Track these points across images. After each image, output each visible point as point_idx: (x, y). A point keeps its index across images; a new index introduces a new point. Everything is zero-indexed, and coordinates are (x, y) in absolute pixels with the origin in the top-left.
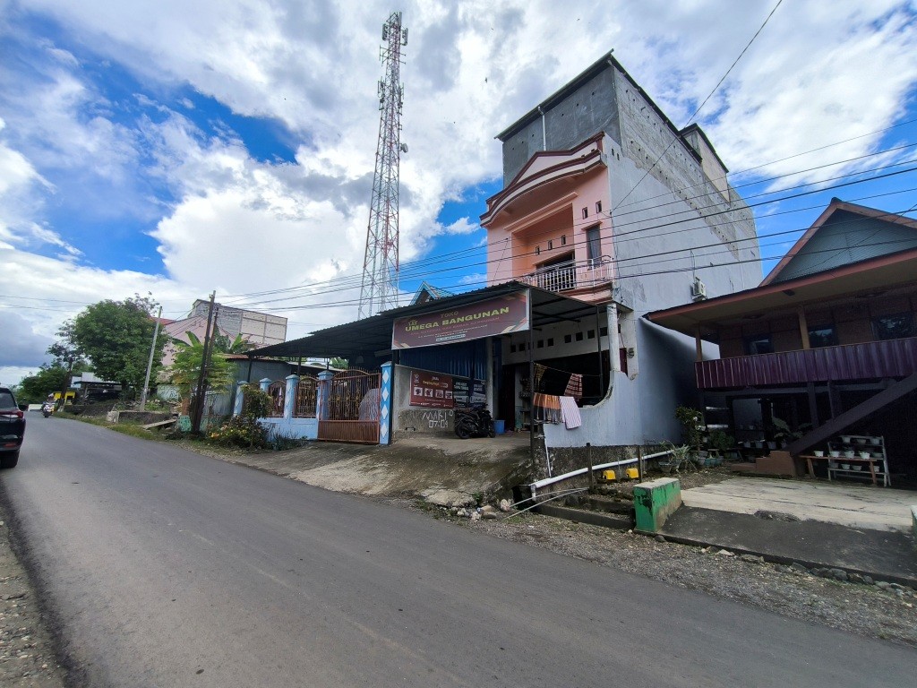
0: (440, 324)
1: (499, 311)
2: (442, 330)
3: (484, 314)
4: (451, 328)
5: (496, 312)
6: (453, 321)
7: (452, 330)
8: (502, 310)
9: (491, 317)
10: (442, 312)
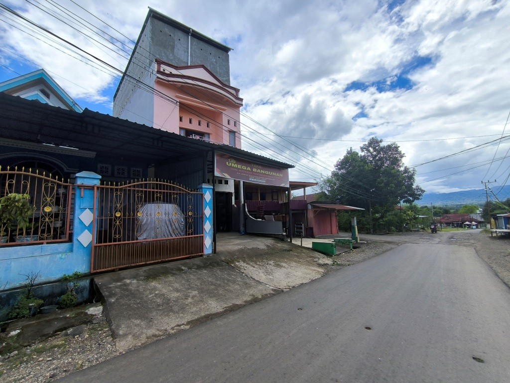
0: (252, 169)
2: (252, 173)
4: (258, 175)
6: (259, 171)
8: (280, 175)
9: (276, 176)
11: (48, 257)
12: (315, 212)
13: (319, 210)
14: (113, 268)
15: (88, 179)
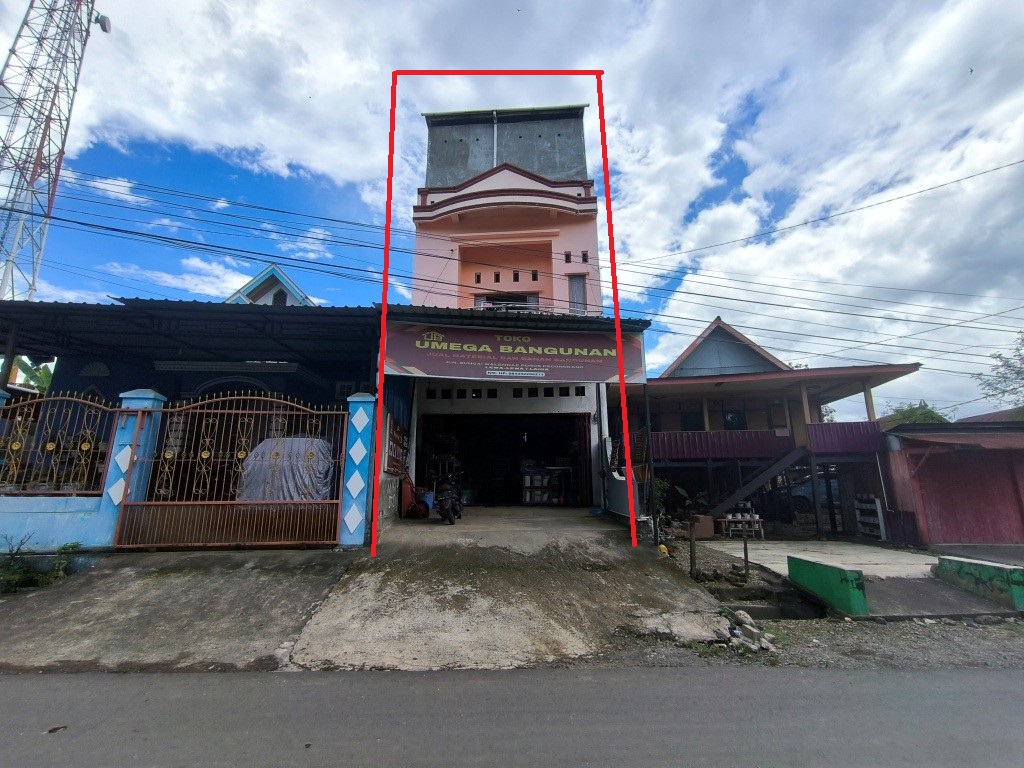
0: (496, 349)
1: (602, 352)
2: (498, 358)
3: (577, 351)
4: (517, 360)
5: (595, 352)
6: (520, 349)
7: (518, 362)
8: (606, 352)
9: (588, 357)
10: (499, 333)
11: (69, 515)
12: (916, 458)
13: (927, 452)
14: (146, 545)
15: (136, 401)
